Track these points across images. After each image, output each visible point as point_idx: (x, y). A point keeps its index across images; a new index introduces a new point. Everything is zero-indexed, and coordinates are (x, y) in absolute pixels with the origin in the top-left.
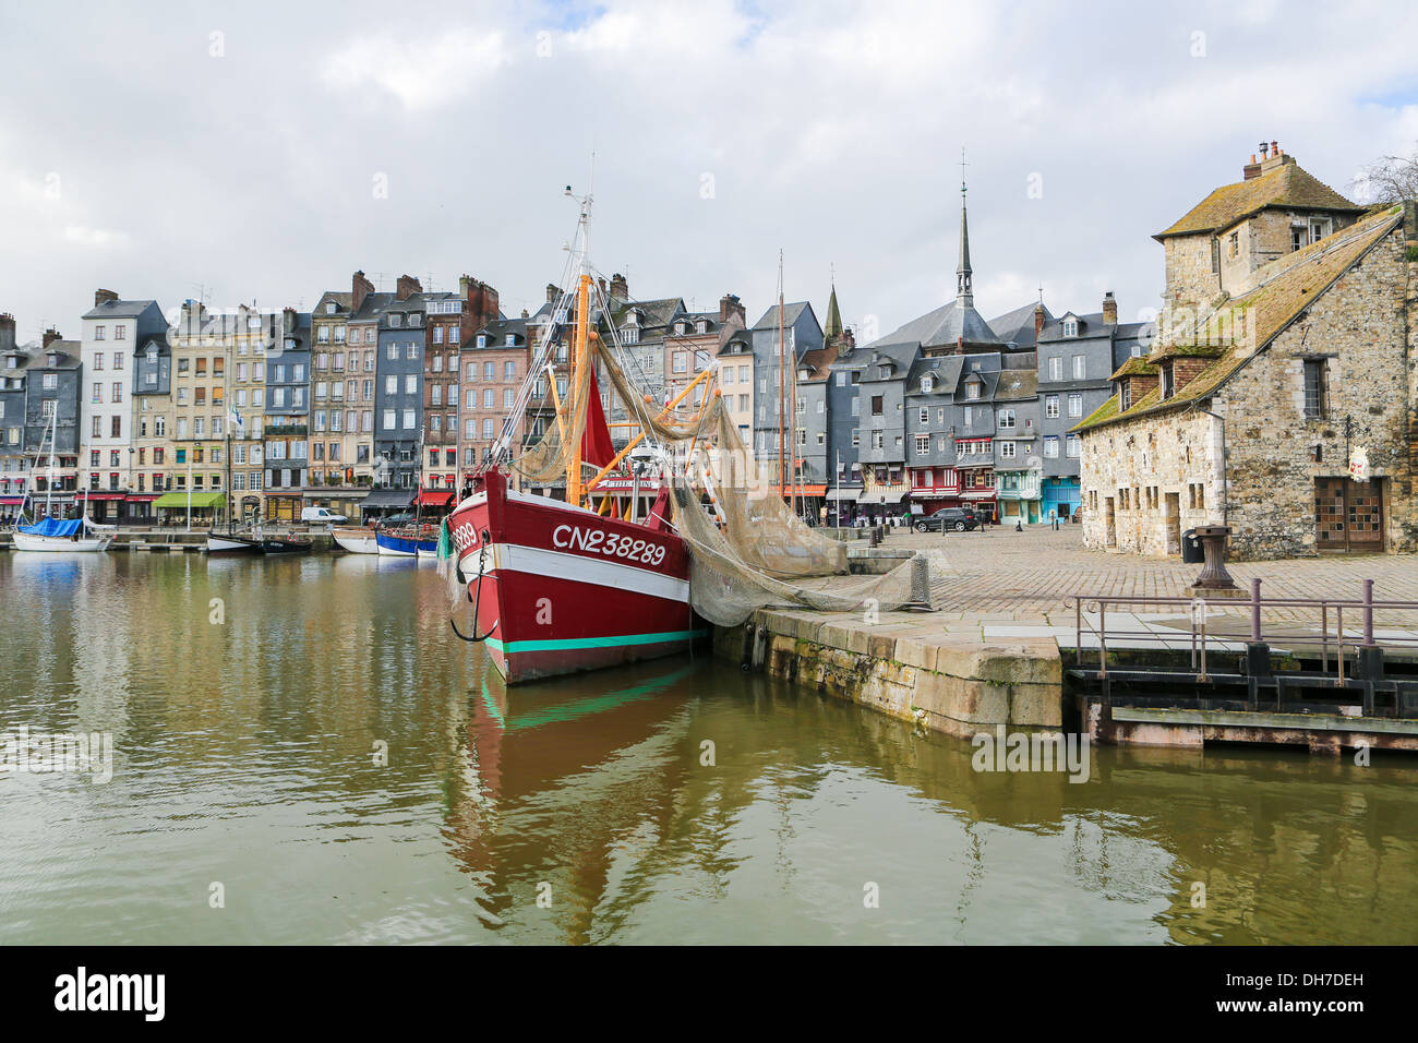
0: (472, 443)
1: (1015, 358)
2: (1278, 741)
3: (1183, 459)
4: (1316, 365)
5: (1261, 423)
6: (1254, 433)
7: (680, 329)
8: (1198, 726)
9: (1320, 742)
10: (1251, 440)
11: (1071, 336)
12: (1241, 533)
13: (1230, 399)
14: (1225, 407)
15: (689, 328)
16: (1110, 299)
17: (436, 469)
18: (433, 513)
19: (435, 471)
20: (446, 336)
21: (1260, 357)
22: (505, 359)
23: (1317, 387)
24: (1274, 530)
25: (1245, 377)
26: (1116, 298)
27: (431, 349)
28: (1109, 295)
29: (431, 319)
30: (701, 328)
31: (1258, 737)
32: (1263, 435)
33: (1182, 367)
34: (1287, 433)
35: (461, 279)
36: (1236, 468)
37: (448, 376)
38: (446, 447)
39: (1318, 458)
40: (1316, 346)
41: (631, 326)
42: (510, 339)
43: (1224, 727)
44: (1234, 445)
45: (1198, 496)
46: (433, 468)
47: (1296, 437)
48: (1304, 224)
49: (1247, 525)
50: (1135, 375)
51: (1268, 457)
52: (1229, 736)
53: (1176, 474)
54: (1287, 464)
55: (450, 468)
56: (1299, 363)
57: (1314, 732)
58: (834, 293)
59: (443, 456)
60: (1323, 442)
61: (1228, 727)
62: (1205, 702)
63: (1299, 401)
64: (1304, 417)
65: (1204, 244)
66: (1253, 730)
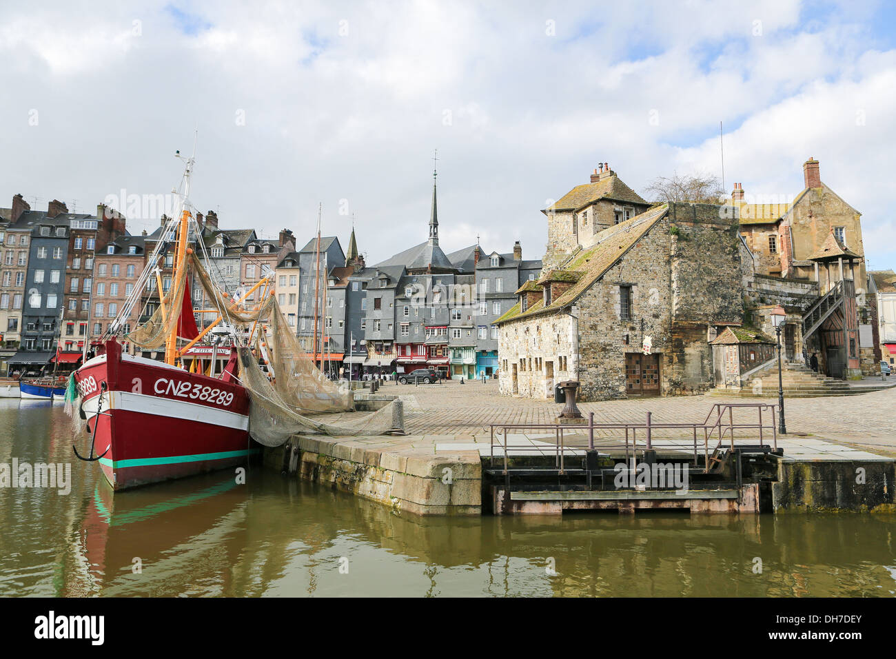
0: (100, 320)
1: (463, 277)
2: (603, 508)
3: (555, 341)
4: (626, 289)
5: (597, 322)
6: (594, 327)
7: (252, 250)
8: (559, 501)
9: (624, 507)
10: (592, 331)
11: (495, 266)
12: (586, 385)
13: (581, 307)
14: (578, 312)
15: (258, 249)
16: (518, 245)
17: (71, 337)
18: (67, 367)
19: (70, 338)
20: (84, 245)
21: (597, 284)
22: (128, 263)
23: (627, 302)
24: (604, 384)
25: (590, 295)
26: (522, 245)
27: (71, 253)
28: (517, 243)
29: (74, 232)
30: (266, 249)
31: (592, 506)
32: (599, 328)
33: (556, 288)
34: (611, 327)
35: (98, 206)
36: (584, 347)
37: (84, 272)
38: (79, 322)
39: (627, 342)
40: (627, 279)
41: (219, 246)
42: (132, 250)
43: (573, 501)
44: (583, 333)
45: (563, 363)
46: (68, 337)
47: (616, 330)
48: (621, 210)
49: (590, 380)
50: (530, 291)
51: (601, 341)
52: (576, 506)
53: (552, 350)
54: (611, 345)
55: (81, 337)
56: (617, 288)
57: (621, 501)
58: (353, 232)
59: (76, 328)
60: (630, 333)
61: (575, 501)
62: (563, 486)
63: (617, 309)
64: (620, 318)
65: (568, 218)
66: (589, 502)
